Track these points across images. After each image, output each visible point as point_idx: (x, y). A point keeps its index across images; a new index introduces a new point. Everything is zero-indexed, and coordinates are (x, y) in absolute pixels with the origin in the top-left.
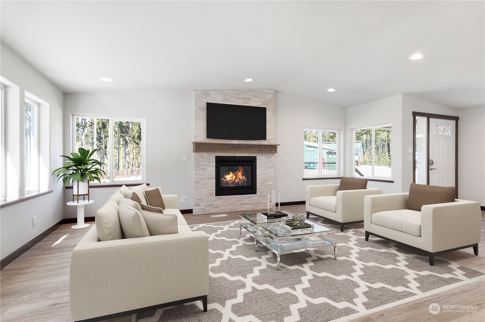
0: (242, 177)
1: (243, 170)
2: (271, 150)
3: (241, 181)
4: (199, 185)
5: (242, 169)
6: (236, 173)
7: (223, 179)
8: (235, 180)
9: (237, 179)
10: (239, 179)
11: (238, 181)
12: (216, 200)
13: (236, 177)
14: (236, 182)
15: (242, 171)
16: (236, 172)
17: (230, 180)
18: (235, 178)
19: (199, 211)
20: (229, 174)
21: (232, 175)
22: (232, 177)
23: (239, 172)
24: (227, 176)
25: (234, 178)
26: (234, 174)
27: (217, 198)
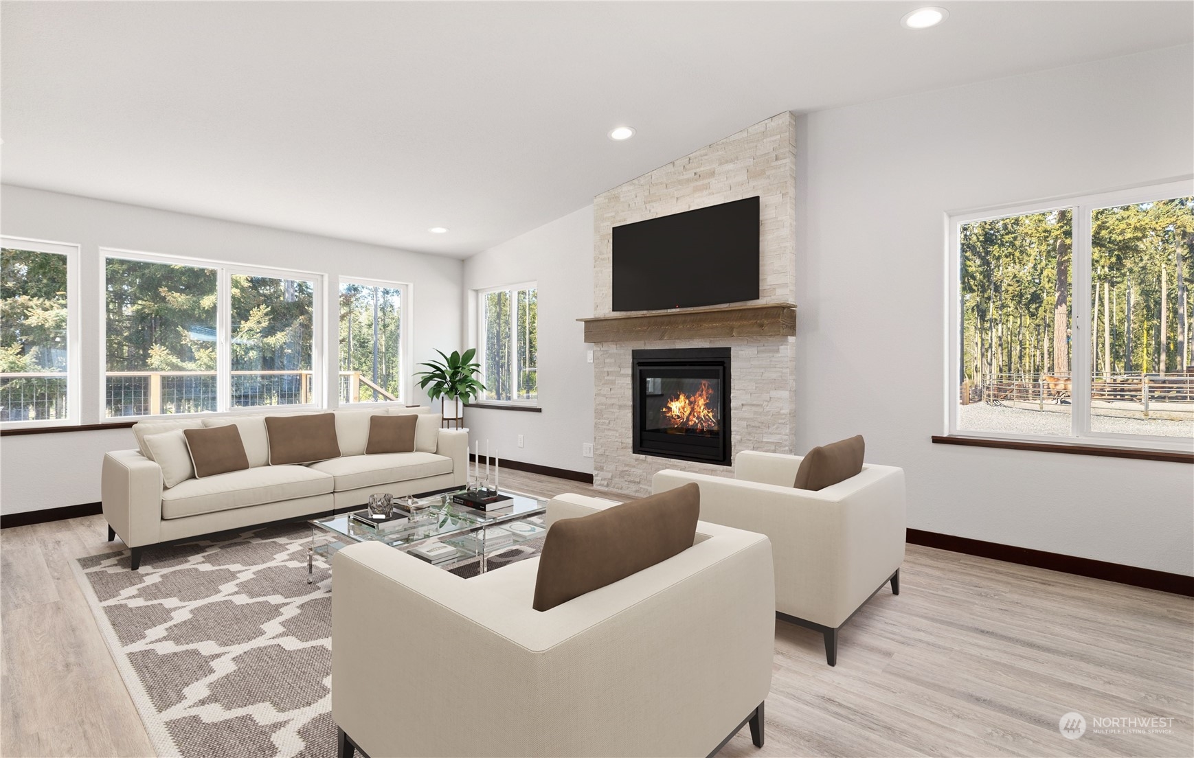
0: (705, 412)
1: (710, 392)
2: (761, 326)
3: (702, 424)
4: (602, 421)
5: (708, 388)
6: (692, 399)
7: (664, 410)
8: (688, 418)
9: (694, 416)
10: (698, 418)
11: (695, 422)
12: (633, 462)
13: (693, 410)
14: (690, 423)
15: (707, 393)
16: (694, 395)
17: (679, 417)
18: (690, 414)
19: (603, 482)
20: (678, 399)
21: (683, 404)
22: (683, 408)
23: (701, 395)
24: (673, 403)
25: (688, 412)
26: (687, 402)
27: (637, 460)
